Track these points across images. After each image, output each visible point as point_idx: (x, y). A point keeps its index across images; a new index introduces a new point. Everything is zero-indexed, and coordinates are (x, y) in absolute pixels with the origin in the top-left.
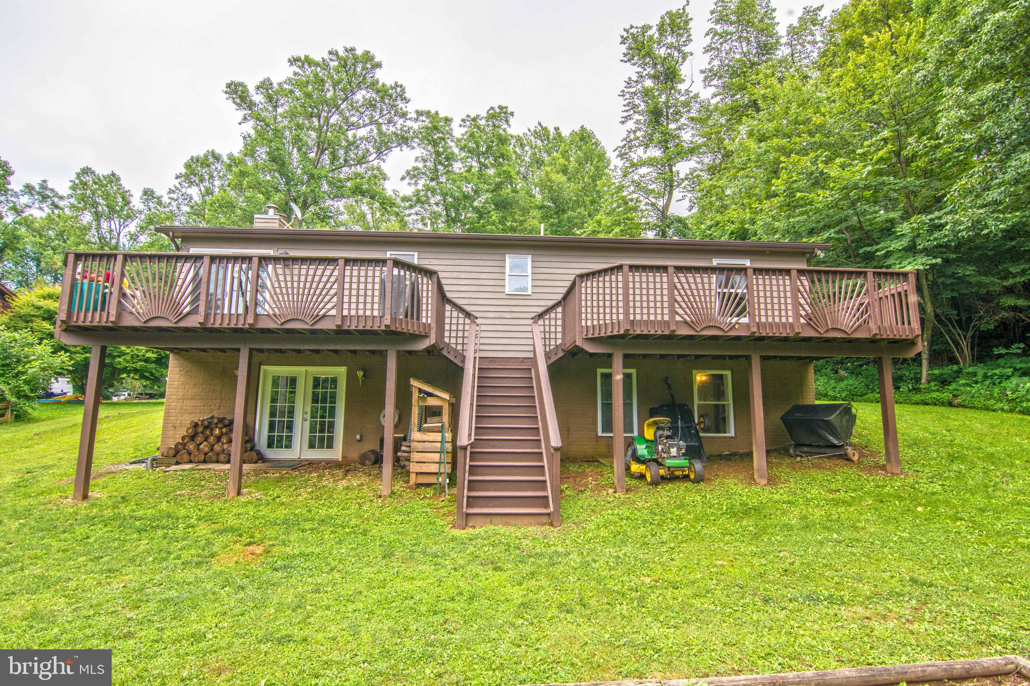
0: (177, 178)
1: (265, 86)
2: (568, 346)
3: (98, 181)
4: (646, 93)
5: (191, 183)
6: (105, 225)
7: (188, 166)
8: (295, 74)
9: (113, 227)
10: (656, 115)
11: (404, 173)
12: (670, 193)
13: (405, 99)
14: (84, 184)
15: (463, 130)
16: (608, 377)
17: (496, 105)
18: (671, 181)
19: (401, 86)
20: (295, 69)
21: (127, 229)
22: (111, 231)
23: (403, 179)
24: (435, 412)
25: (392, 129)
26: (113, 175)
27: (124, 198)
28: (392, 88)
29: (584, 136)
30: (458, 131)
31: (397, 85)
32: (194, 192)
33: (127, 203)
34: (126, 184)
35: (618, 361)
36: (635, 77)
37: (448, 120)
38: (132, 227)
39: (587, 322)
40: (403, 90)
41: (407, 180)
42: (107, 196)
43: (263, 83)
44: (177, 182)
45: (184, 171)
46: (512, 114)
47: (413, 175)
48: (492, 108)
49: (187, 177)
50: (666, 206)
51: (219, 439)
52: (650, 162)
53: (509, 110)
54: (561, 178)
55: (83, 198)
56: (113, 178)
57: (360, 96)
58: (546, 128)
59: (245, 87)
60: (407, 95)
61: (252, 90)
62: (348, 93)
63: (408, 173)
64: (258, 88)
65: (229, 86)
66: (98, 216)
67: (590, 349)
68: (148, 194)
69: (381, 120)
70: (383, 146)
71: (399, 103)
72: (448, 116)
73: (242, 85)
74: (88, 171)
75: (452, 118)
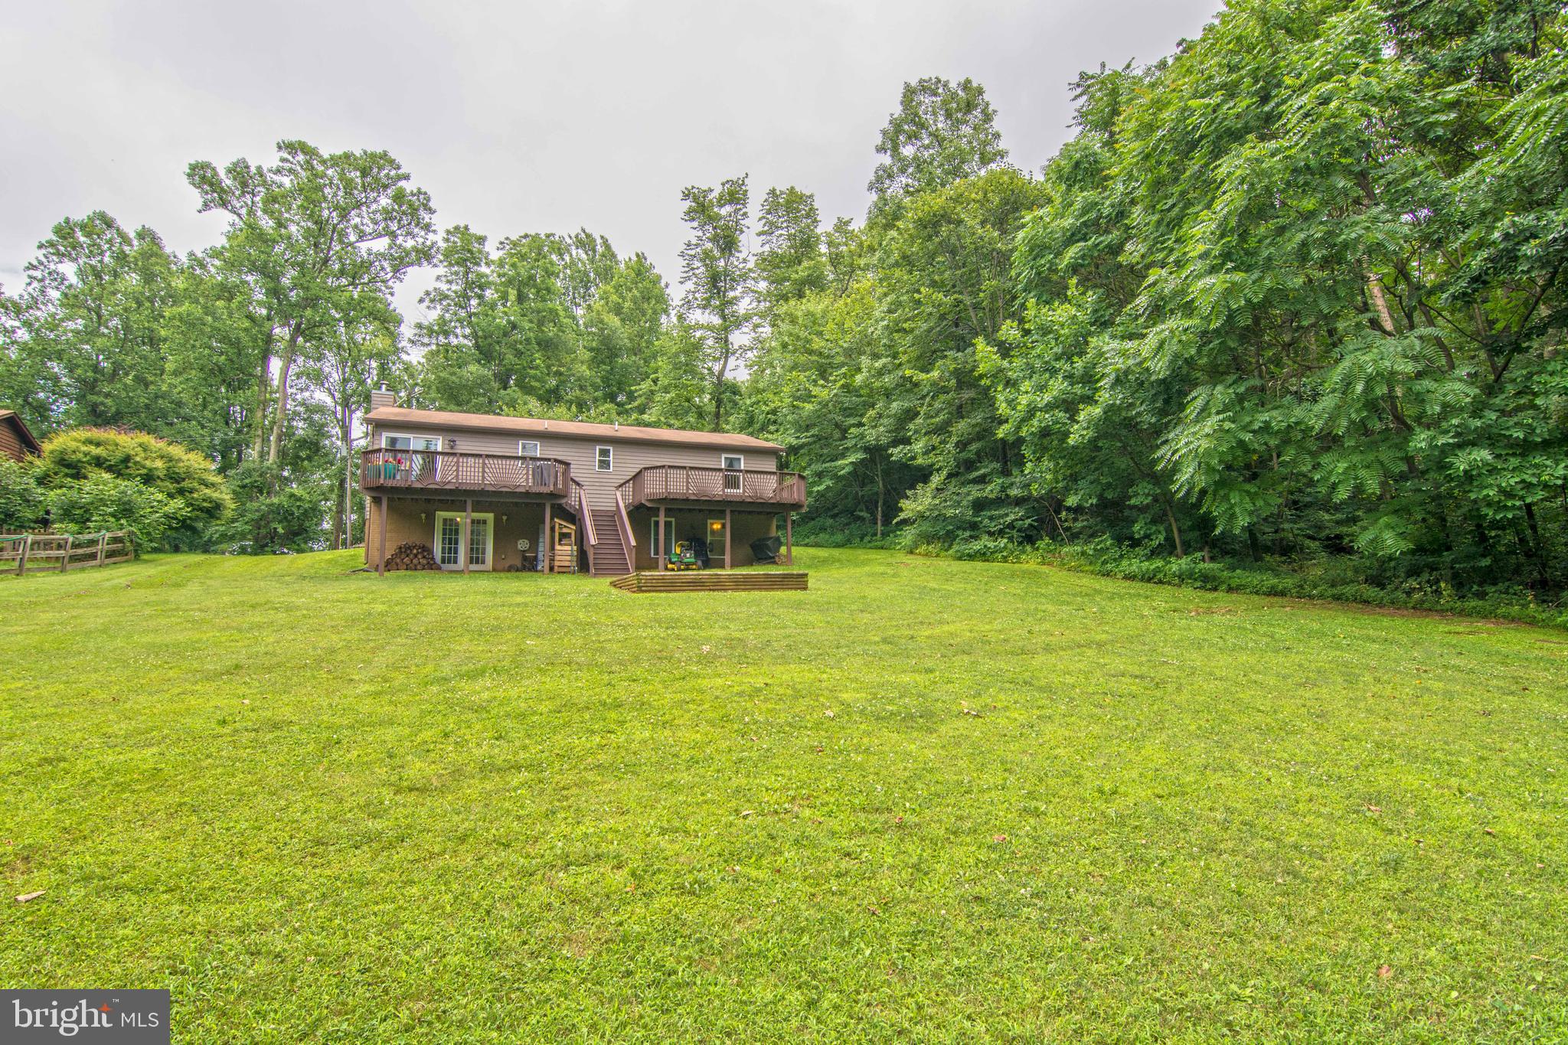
1: (239, 170)
2: (636, 503)
4: (707, 254)
10: (714, 279)
11: (422, 294)
12: (726, 358)
13: (430, 208)
15: (501, 253)
16: (657, 523)
18: (727, 351)
19: (426, 193)
20: (285, 155)
23: (421, 301)
24: (567, 536)
25: (412, 242)
28: (413, 195)
29: (641, 269)
30: (493, 252)
31: (419, 192)
35: (662, 513)
36: (694, 241)
37: (482, 240)
39: (647, 491)
40: (428, 199)
41: (427, 303)
43: (239, 164)
47: (435, 298)
50: (722, 372)
51: (416, 556)
52: (710, 328)
54: (614, 321)
58: (590, 235)
59: (214, 169)
60: (432, 204)
61: (222, 174)
63: (428, 293)
64: (229, 171)
67: (649, 505)
70: (400, 263)
71: (422, 213)
72: (480, 233)
73: (212, 163)
75: (486, 237)
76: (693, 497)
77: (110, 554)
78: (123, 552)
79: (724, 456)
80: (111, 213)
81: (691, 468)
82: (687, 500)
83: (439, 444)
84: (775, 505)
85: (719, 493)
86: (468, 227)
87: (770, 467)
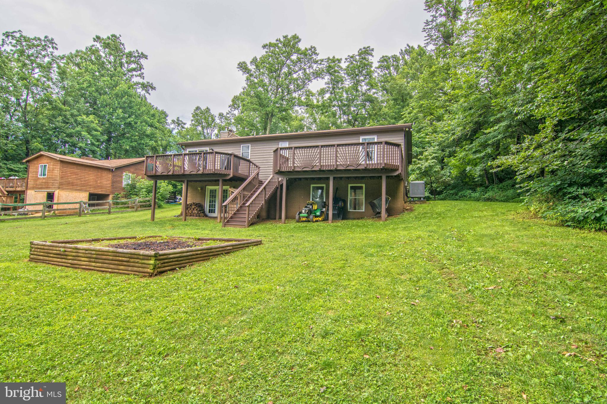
0: (229, 107)
3: (202, 113)
5: (235, 108)
6: (206, 131)
7: (233, 101)
8: (266, 52)
9: (209, 132)
13: (316, 54)
14: (197, 114)
17: (362, 47)
19: (314, 47)
20: (265, 50)
21: (214, 132)
22: (208, 134)
25: (311, 71)
26: (208, 108)
27: (212, 118)
28: (310, 49)
31: (312, 47)
32: (236, 112)
33: (213, 120)
34: (213, 112)
37: (339, 61)
38: (216, 131)
40: (315, 50)
42: (206, 118)
43: (253, 60)
45: (231, 103)
46: (373, 50)
48: (360, 49)
49: (233, 105)
53: (371, 48)
55: (197, 121)
56: (208, 110)
57: (295, 57)
58: (412, 47)
59: (246, 63)
60: (317, 51)
61: (249, 64)
62: (288, 57)
64: (251, 62)
65: (239, 65)
66: (203, 128)
68: (221, 115)
69: (305, 67)
71: (314, 56)
72: (339, 58)
73: (244, 63)
74: (198, 108)
75: (341, 59)
76: (297, 169)
79: (361, 138)
81: (296, 148)
82: (295, 171)
84: (366, 170)
85: (317, 165)
86: (334, 57)
87: (399, 139)
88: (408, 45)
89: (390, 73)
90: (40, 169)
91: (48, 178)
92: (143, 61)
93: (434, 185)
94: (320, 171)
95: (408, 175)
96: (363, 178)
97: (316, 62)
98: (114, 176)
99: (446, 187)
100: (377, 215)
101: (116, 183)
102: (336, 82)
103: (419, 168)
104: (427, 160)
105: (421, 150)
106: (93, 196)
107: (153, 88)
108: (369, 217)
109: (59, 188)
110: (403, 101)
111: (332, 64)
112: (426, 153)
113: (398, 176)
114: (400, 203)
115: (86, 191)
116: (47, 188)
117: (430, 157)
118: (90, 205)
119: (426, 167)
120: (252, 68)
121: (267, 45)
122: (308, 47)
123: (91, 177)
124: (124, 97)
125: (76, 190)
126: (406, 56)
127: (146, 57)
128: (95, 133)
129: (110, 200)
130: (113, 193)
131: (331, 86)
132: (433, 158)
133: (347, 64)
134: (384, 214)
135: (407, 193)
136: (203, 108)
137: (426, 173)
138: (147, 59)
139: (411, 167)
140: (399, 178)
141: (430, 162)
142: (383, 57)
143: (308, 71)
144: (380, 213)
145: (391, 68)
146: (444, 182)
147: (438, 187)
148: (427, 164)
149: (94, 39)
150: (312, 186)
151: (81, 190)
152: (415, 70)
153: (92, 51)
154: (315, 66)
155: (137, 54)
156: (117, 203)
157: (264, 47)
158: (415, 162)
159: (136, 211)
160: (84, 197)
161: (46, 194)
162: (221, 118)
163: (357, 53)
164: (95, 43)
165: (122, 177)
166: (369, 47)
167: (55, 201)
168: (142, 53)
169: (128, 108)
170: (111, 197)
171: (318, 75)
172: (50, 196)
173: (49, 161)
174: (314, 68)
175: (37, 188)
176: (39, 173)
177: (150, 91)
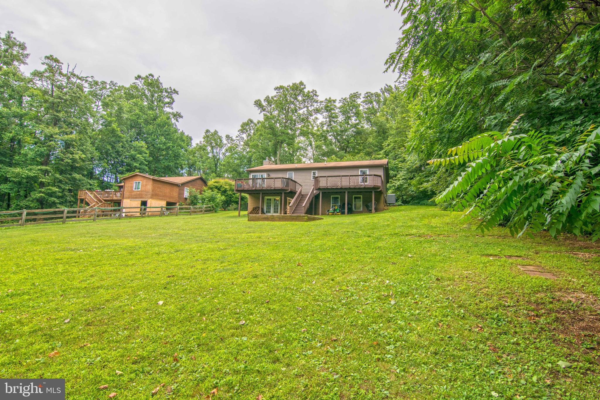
0: (238, 131)
1: (267, 99)
3: (212, 134)
5: (243, 132)
6: (215, 151)
7: (242, 126)
8: (277, 93)
9: (217, 151)
13: (317, 95)
14: (208, 137)
17: (352, 93)
20: (276, 91)
22: (217, 153)
25: (313, 108)
26: (216, 131)
27: (220, 139)
30: (338, 104)
31: (313, 91)
32: (244, 136)
33: (221, 141)
34: (220, 134)
37: (334, 101)
38: (223, 150)
40: (316, 92)
42: (215, 140)
44: (238, 133)
45: (241, 128)
49: (242, 130)
51: (258, 210)
53: (359, 93)
55: (207, 142)
56: (216, 132)
57: (300, 98)
58: (390, 86)
61: (263, 101)
64: (265, 100)
65: (255, 102)
66: (212, 147)
68: (228, 137)
69: (308, 106)
71: (315, 97)
72: (334, 99)
73: (259, 100)
74: (208, 131)
75: (336, 100)
76: (329, 187)
77: (206, 211)
78: (210, 210)
79: (360, 170)
80: (251, 119)
81: (328, 176)
82: (327, 188)
83: (265, 175)
84: (365, 188)
85: (339, 185)
86: (330, 98)
87: (381, 172)
88: (387, 85)
89: (373, 107)
90: (134, 185)
91: (141, 191)
92: (174, 96)
93: (405, 197)
94: (341, 188)
95: (387, 190)
96: (361, 192)
97: (317, 102)
98: (180, 190)
99: (412, 198)
100: (370, 211)
101: (181, 194)
102: (332, 118)
103: (394, 186)
104: (399, 180)
105: (396, 173)
106: (169, 204)
107: (182, 117)
108: (365, 212)
109: (151, 198)
110: (384, 133)
111: (329, 104)
112: (398, 176)
113: (380, 191)
114: (382, 205)
115: (165, 200)
116: (141, 198)
117: (401, 179)
118: (167, 209)
119: (398, 185)
120: (264, 104)
121: (278, 87)
122: (311, 90)
123: (167, 190)
124: (165, 126)
125: (160, 199)
126: (386, 94)
127: (177, 93)
128: (145, 155)
129: (178, 206)
130: (179, 202)
131: (328, 120)
132: (403, 179)
133: (341, 104)
134: (373, 210)
135: (386, 202)
136: (212, 131)
137: (398, 189)
138: (178, 94)
139: (388, 185)
140: (381, 193)
141: (401, 182)
142: (367, 93)
143: (310, 109)
144: (371, 210)
145: (374, 103)
146: (410, 195)
147: (407, 198)
148: (398, 183)
149: (136, 78)
150: (332, 196)
151: (162, 199)
152: (392, 109)
153: (135, 87)
154: (315, 104)
155: (170, 90)
156: (182, 209)
157: (276, 89)
158: (391, 181)
159: (190, 215)
160: (163, 204)
161: (140, 202)
162: (228, 139)
163: (348, 97)
164: (137, 81)
165: (184, 190)
166: (357, 92)
167: (148, 205)
168: (174, 90)
169: (167, 135)
170: (178, 204)
171: (317, 111)
172: (144, 203)
173: (142, 179)
174: (315, 106)
175: (133, 197)
176: (134, 187)
177: (179, 120)
